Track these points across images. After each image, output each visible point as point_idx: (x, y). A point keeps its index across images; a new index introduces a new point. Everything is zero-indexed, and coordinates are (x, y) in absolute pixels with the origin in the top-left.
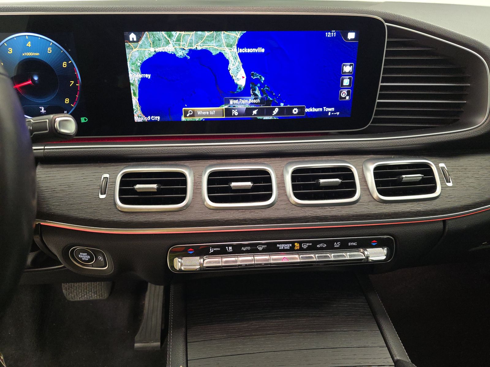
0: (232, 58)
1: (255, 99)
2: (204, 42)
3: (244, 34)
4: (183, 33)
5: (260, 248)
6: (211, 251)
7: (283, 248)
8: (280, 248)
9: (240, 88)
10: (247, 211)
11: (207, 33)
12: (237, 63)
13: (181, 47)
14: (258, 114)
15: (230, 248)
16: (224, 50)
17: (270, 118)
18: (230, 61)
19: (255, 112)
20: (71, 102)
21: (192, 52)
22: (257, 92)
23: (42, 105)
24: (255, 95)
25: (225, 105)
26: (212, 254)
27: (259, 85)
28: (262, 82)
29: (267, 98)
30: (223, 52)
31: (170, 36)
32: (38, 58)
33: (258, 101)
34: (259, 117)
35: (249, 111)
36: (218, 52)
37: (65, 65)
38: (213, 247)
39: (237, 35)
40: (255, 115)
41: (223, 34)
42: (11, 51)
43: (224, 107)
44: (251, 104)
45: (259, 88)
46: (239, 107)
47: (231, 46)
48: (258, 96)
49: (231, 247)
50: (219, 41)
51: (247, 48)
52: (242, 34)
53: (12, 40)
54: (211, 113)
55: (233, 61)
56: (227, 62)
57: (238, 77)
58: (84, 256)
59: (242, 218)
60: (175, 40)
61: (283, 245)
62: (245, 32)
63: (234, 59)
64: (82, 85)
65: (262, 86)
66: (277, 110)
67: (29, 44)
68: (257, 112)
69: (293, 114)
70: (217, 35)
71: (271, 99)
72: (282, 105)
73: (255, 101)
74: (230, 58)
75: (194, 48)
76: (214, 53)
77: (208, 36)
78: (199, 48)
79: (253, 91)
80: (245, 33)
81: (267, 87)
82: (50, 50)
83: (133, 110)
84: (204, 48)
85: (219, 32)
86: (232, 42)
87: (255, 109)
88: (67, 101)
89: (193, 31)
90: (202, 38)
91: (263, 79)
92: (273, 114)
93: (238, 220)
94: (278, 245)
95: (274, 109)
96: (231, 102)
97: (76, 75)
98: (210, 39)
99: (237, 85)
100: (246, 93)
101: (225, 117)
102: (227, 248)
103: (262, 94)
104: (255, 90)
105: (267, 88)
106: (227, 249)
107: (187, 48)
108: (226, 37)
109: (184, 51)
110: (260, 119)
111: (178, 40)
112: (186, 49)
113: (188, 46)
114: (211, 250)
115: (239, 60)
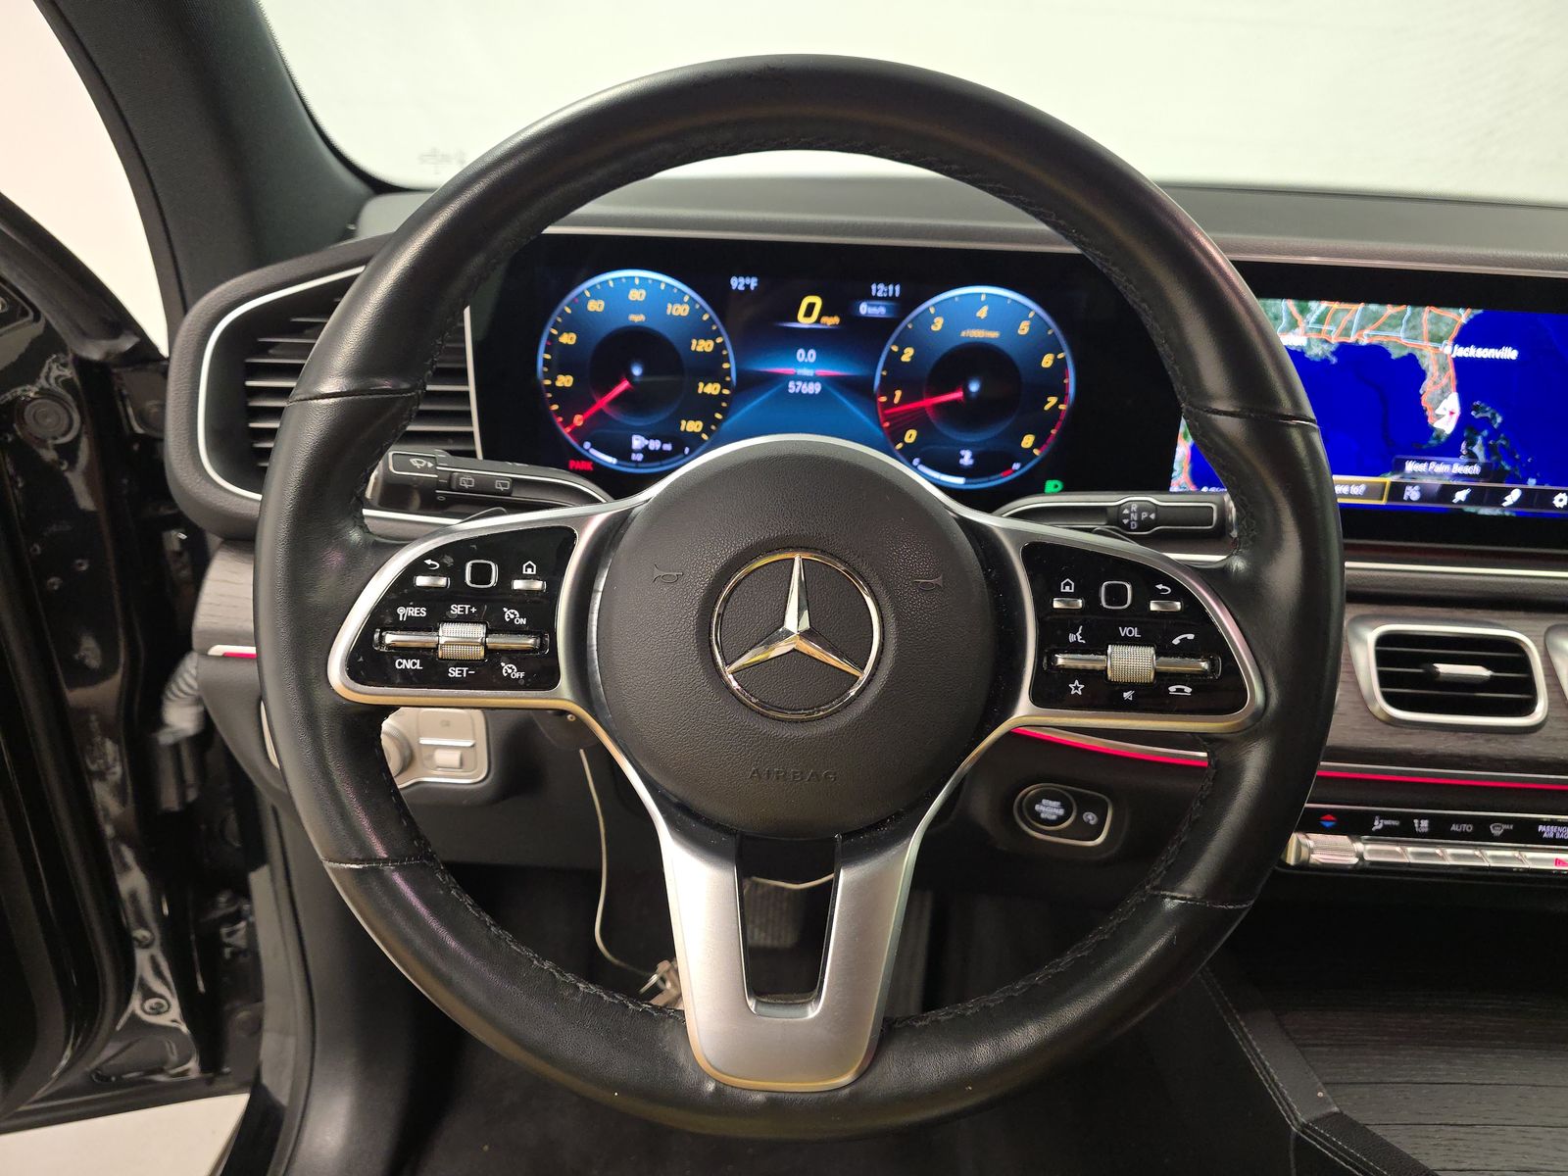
0: (1436, 367)
1: (1470, 464)
2: (1378, 329)
3: (1477, 317)
4: (1335, 305)
5: (1497, 831)
6: (1378, 825)
7: (1552, 836)
8: (1545, 835)
9: (1438, 437)
10: (1479, 735)
11: (1390, 310)
12: (1444, 381)
13: (1323, 336)
14: (1469, 500)
15: (1425, 823)
16: (1421, 350)
17: (1496, 512)
18: (1429, 374)
19: (1461, 496)
20: (1036, 445)
21: (1344, 350)
22: (1478, 450)
23: (966, 447)
24: (1472, 455)
25: (1393, 474)
26: (1379, 833)
27: (1485, 433)
28: (1496, 426)
29: (1498, 463)
30: (1418, 354)
31: (1303, 311)
32: (993, 343)
33: (1476, 470)
34: (1471, 509)
35: (1448, 491)
36: (1405, 353)
37: (1047, 361)
38: (1384, 816)
39: (1463, 316)
40: (1460, 502)
41: (1428, 313)
42: (938, 324)
43: (1389, 479)
44: (1458, 476)
45: (1486, 441)
46: (1427, 481)
47: (1440, 340)
48: (1477, 458)
49: (1426, 821)
50: (1414, 328)
51: (1477, 347)
52: (1471, 317)
53: (950, 302)
54: (1355, 490)
55: (1437, 374)
56: (1421, 375)
57: (1438, 411)
58: (1050, 809)
59: (1469, 754)
60: (1312, 320)
61: (1553, 829)
62: (1480, 311)
63: (1439, 369)
64: (1071, 411)
65: (1494, 434)
66: (1515, 495)
67: (983, 313)
68: (1468, 496)
69: (1553, 507)
70: (1413, 314)
71: (1507, 468)
72: (1532, 483)
73: (1467, 470)
74: (1430, 368)
75: (1351, 340)
76: (1396, 354)
77: (1391, 317)
78: (1364, 342)
79: (1467, 445)
80: (1479, 315)
81: (1504, 439)
82: (1024, 328)
83: (1172, 470)
84: (1375, 341)
85: (1418, 309)
86: (1444, 330)
87: (1465, 487)
88: (1028, 441)
89: (1357, 301)
90: (1376, 319)
91: (1499, 419)
92: (1505, 504)
93: (1459, 756)
94: (1541, 828)
95: (1508, 491)
96: (1410, 467)
97: (1065, 387)
98: (1394, 322)
99: (1432, 430)
100: (1449, 448)
101: (1389, 499)
102: (1416, 821)
103: (1488, 454)
104: (1472, 443)
105: (1504, 443)
106: (1416, 825)
107: (1335, 340)
108: (1434, 321)
109: (1326, 346)
110: (1470, 514)
111: (1320, 320)
112: (1333, 341)
113: (1341, 335)
114: (1376, 823)
115: (1451, 372)
